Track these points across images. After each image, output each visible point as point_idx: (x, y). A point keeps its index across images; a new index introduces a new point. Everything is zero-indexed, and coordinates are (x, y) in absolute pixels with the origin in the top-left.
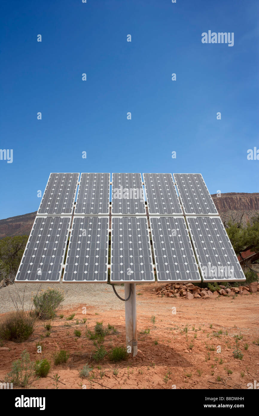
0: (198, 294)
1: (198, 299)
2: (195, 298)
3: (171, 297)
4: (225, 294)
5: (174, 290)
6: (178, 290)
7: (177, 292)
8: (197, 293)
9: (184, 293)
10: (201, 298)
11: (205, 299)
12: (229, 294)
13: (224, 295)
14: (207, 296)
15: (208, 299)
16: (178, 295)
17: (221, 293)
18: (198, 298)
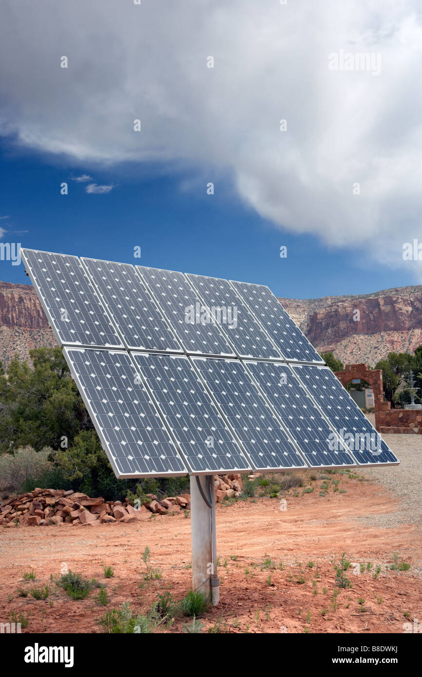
0: (107, 513)
1: (111, 523)
2: (103, 521)
3: (41, 524)
4: (163, 509)
5: (43, 510)
6: (52, 509)
7: (54, 513)
8: (104, 512)
9: (74, 514)
10: (116, 521)
11: (128, 522)
12: (171, 510)
13: (162, 513)
14: (127, 516)
15: (133, 522)
16: (58, 518)
17: (154, 508)
18: (111, 521)
